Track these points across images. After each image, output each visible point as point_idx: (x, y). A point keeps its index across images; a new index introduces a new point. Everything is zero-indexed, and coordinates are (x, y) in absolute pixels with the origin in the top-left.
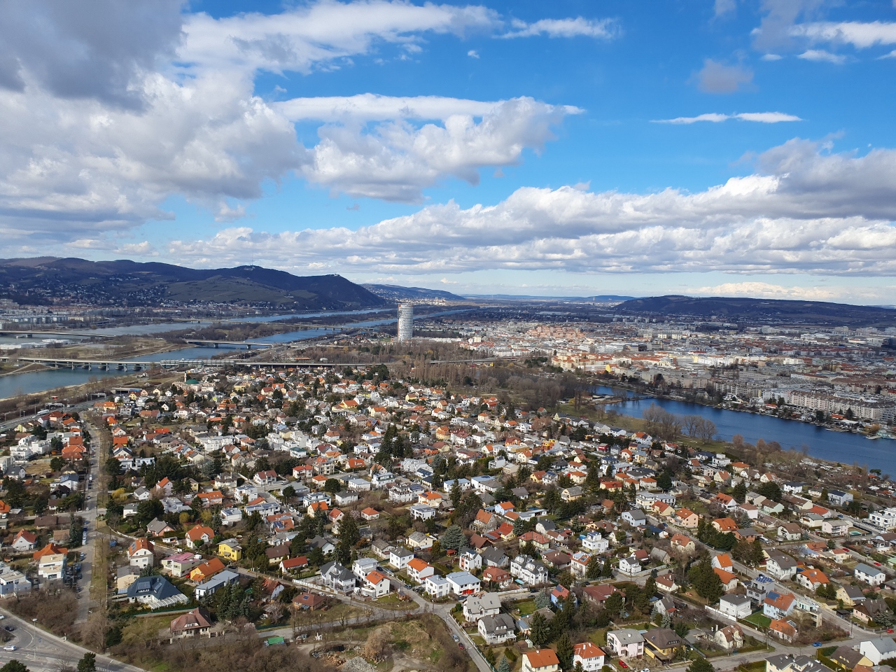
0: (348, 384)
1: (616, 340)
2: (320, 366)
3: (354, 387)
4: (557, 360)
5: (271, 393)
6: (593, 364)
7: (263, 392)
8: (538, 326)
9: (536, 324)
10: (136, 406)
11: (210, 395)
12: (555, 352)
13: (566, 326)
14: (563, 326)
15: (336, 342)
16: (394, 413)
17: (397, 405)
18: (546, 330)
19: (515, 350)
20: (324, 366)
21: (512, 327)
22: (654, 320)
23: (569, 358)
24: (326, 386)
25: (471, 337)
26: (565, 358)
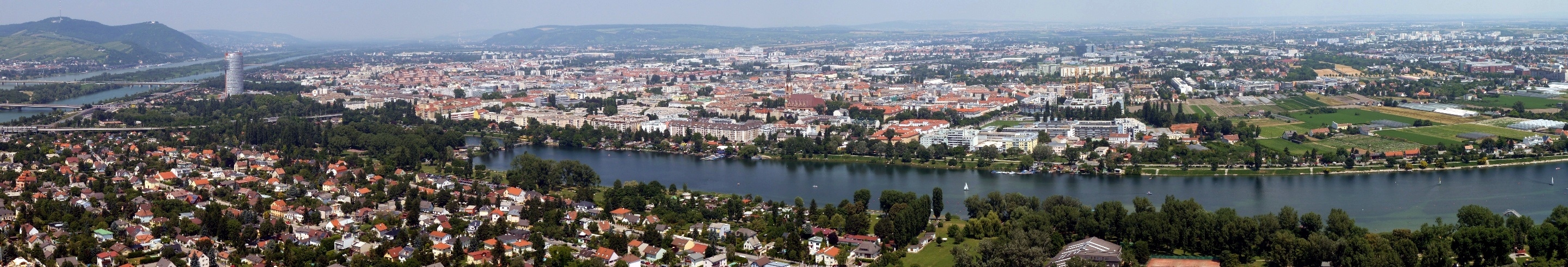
0: (165, 152)
1: (485, 81)
2: (133, 131)
3: (171, 156)
4: (418, 110)
5: (77, 165)
6: (458, 111)
7: (67, 163)
8: (396, 70)
9: (393, 68)
12: (416, 100)
14: (427, 69)
15: (153, 102)
16: (219, 187)
17: (223, 177)
18: (405, 74)
19: (368, 101)
20: (137, 131)
21: (365, 73)
22: (527, 55)
23: (432, 105)
25: (315, 87)
26: (428, 107)
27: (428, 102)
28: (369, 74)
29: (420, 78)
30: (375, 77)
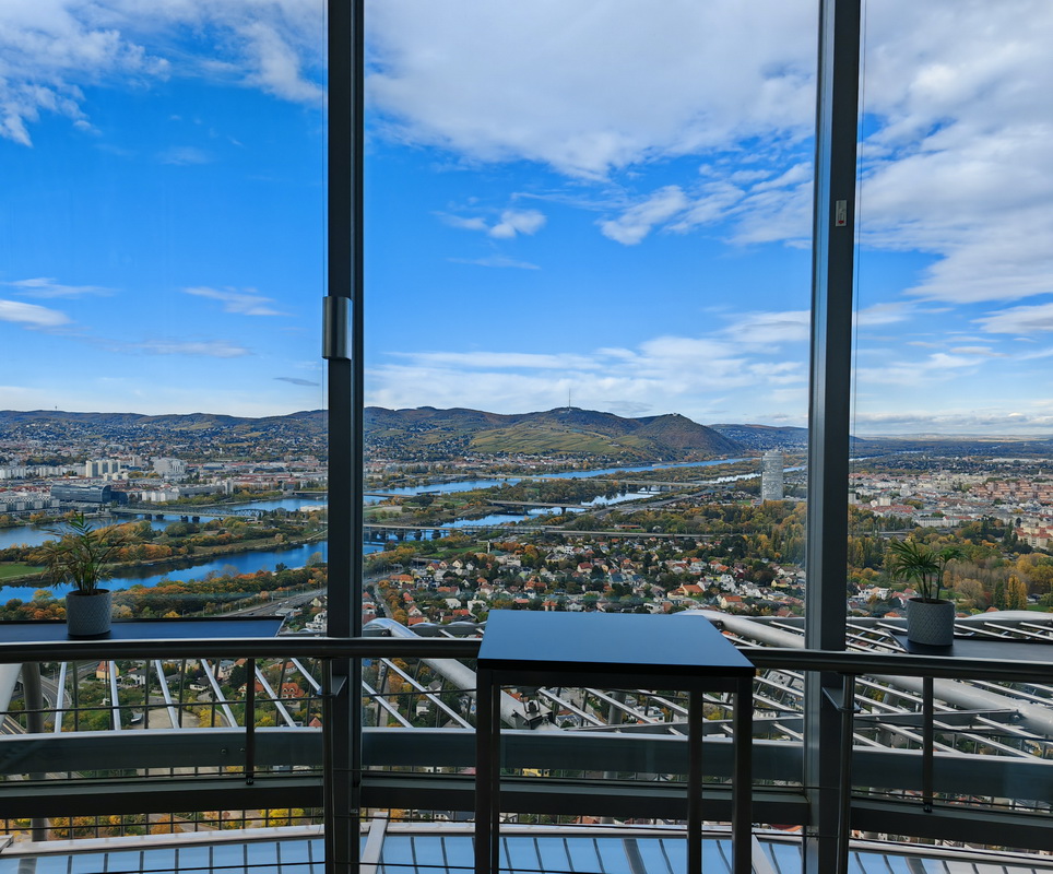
0: (689, 563)
2: (652, 537)
3: (697, 566)
4: (1023, 534)
5: (589, 571)
7: (579, 569)
8: (989, 480)
9: (986, 478)
10: (434, 581)
11: (516, 569)
12: (1019, 521)
13: (1038, 480)
14: (1034, 481)
15: (674, 505)
16: (753, 606)
17: (758, 594)
18: (1002, 486)
19: (948, 518)
20: (657, 538)
21: (943, 482)
23: (1043, 531)
24: (660, 564)
25: (875, 498)
26: (1037, 531)
27: (1037, 525)
28: (947, 484)
29: (1025, 493)
30: (958, 488)
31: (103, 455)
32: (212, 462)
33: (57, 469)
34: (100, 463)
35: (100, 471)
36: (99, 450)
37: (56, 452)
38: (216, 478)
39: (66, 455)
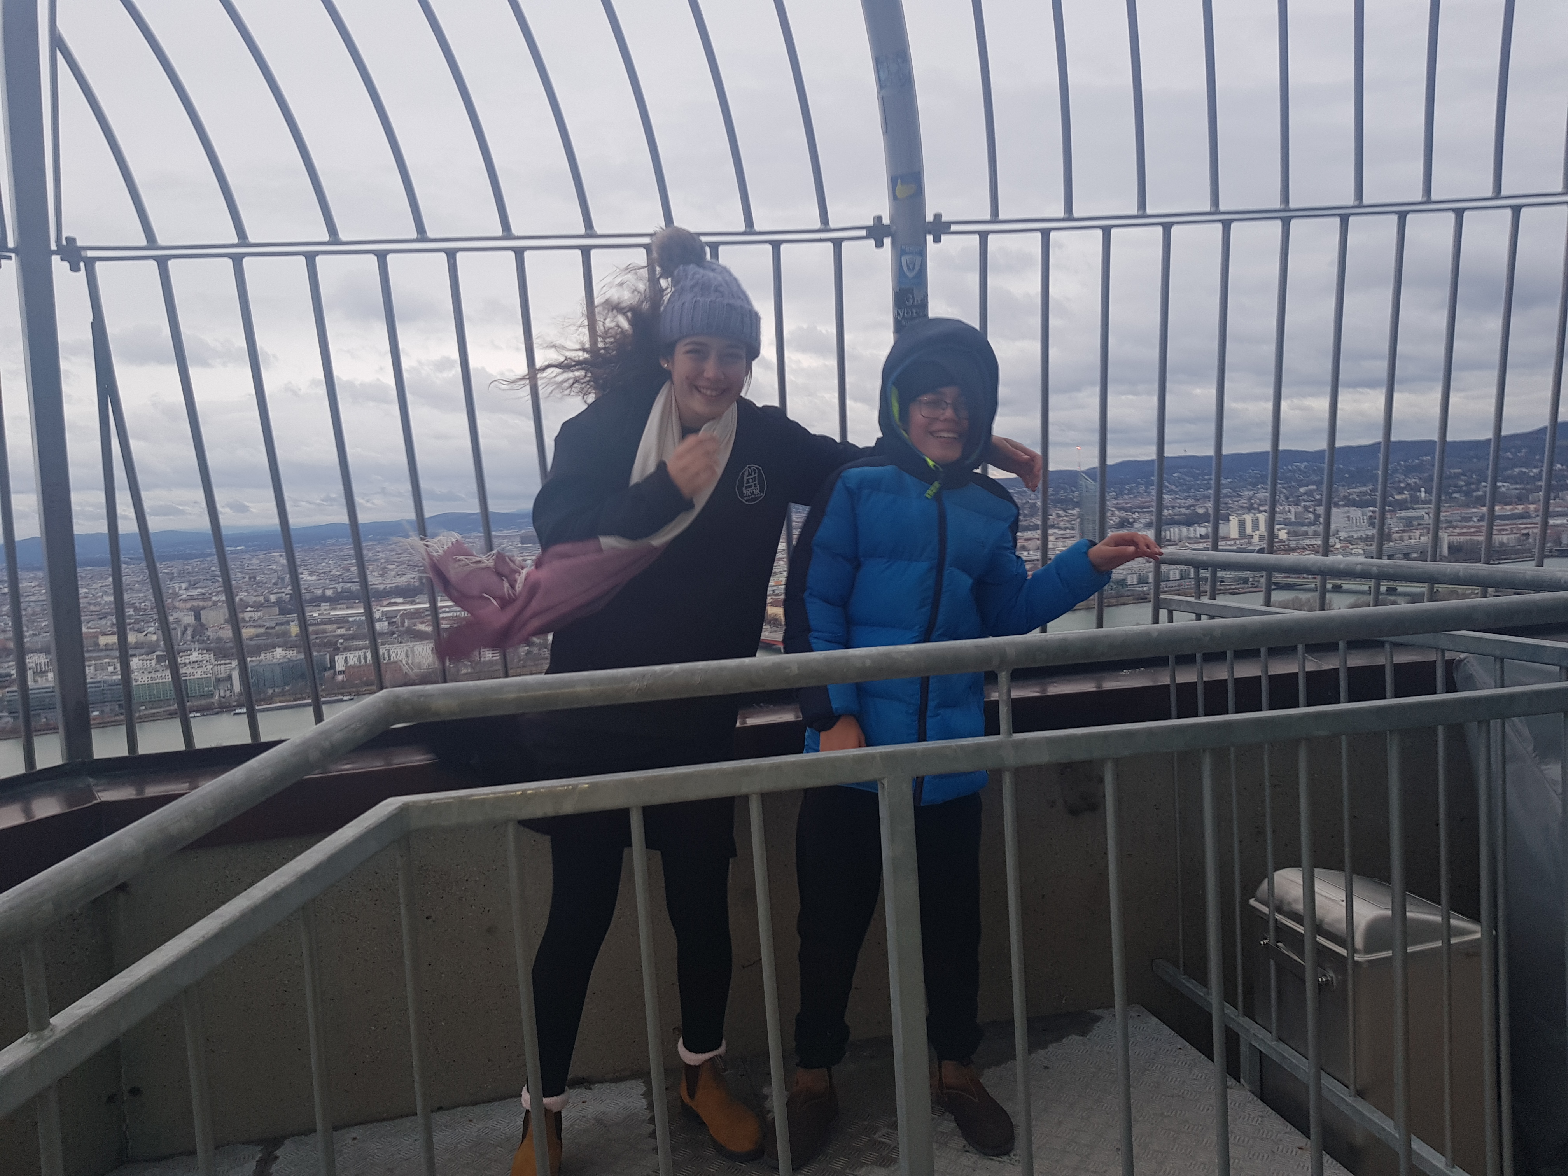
31: (1250, 509)
32: (1408, 509)
33: (1192, 529)
34: (1248, 518)
35: (1249, 530)
36: (1244, 502)
37: (1188, 507)
38: (1418, 533)
39: (1201, 511)
